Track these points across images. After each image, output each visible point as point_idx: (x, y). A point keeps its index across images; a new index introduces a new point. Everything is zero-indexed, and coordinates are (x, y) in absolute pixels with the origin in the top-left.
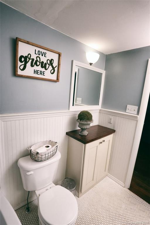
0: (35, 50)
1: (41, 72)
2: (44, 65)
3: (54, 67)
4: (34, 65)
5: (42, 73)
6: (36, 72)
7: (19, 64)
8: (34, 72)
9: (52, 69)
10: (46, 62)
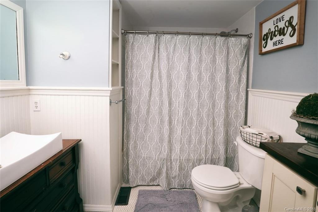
0: (274, 21)
1: (279, 41)
2: (282, 32)
3: (295, 25)
4: (273, 37)
5: (281, 42)
6: (275, 44)
7: (263, 42)
8: (274, 44)
9: (292, 29)
10: (285, 26)
